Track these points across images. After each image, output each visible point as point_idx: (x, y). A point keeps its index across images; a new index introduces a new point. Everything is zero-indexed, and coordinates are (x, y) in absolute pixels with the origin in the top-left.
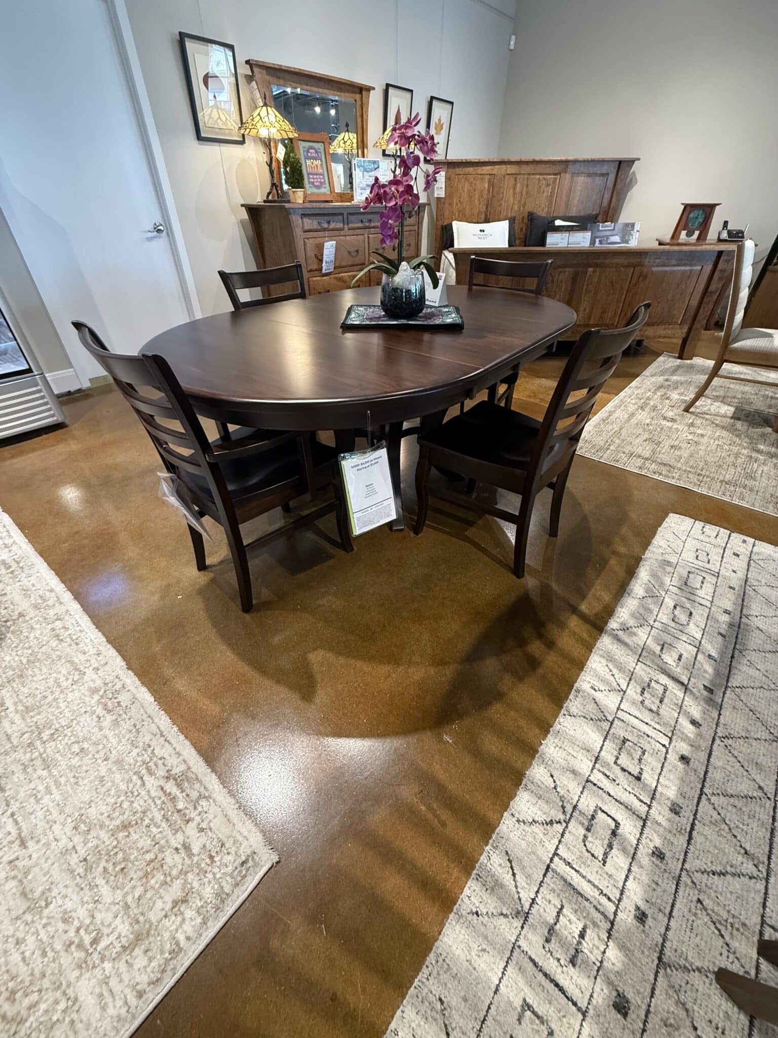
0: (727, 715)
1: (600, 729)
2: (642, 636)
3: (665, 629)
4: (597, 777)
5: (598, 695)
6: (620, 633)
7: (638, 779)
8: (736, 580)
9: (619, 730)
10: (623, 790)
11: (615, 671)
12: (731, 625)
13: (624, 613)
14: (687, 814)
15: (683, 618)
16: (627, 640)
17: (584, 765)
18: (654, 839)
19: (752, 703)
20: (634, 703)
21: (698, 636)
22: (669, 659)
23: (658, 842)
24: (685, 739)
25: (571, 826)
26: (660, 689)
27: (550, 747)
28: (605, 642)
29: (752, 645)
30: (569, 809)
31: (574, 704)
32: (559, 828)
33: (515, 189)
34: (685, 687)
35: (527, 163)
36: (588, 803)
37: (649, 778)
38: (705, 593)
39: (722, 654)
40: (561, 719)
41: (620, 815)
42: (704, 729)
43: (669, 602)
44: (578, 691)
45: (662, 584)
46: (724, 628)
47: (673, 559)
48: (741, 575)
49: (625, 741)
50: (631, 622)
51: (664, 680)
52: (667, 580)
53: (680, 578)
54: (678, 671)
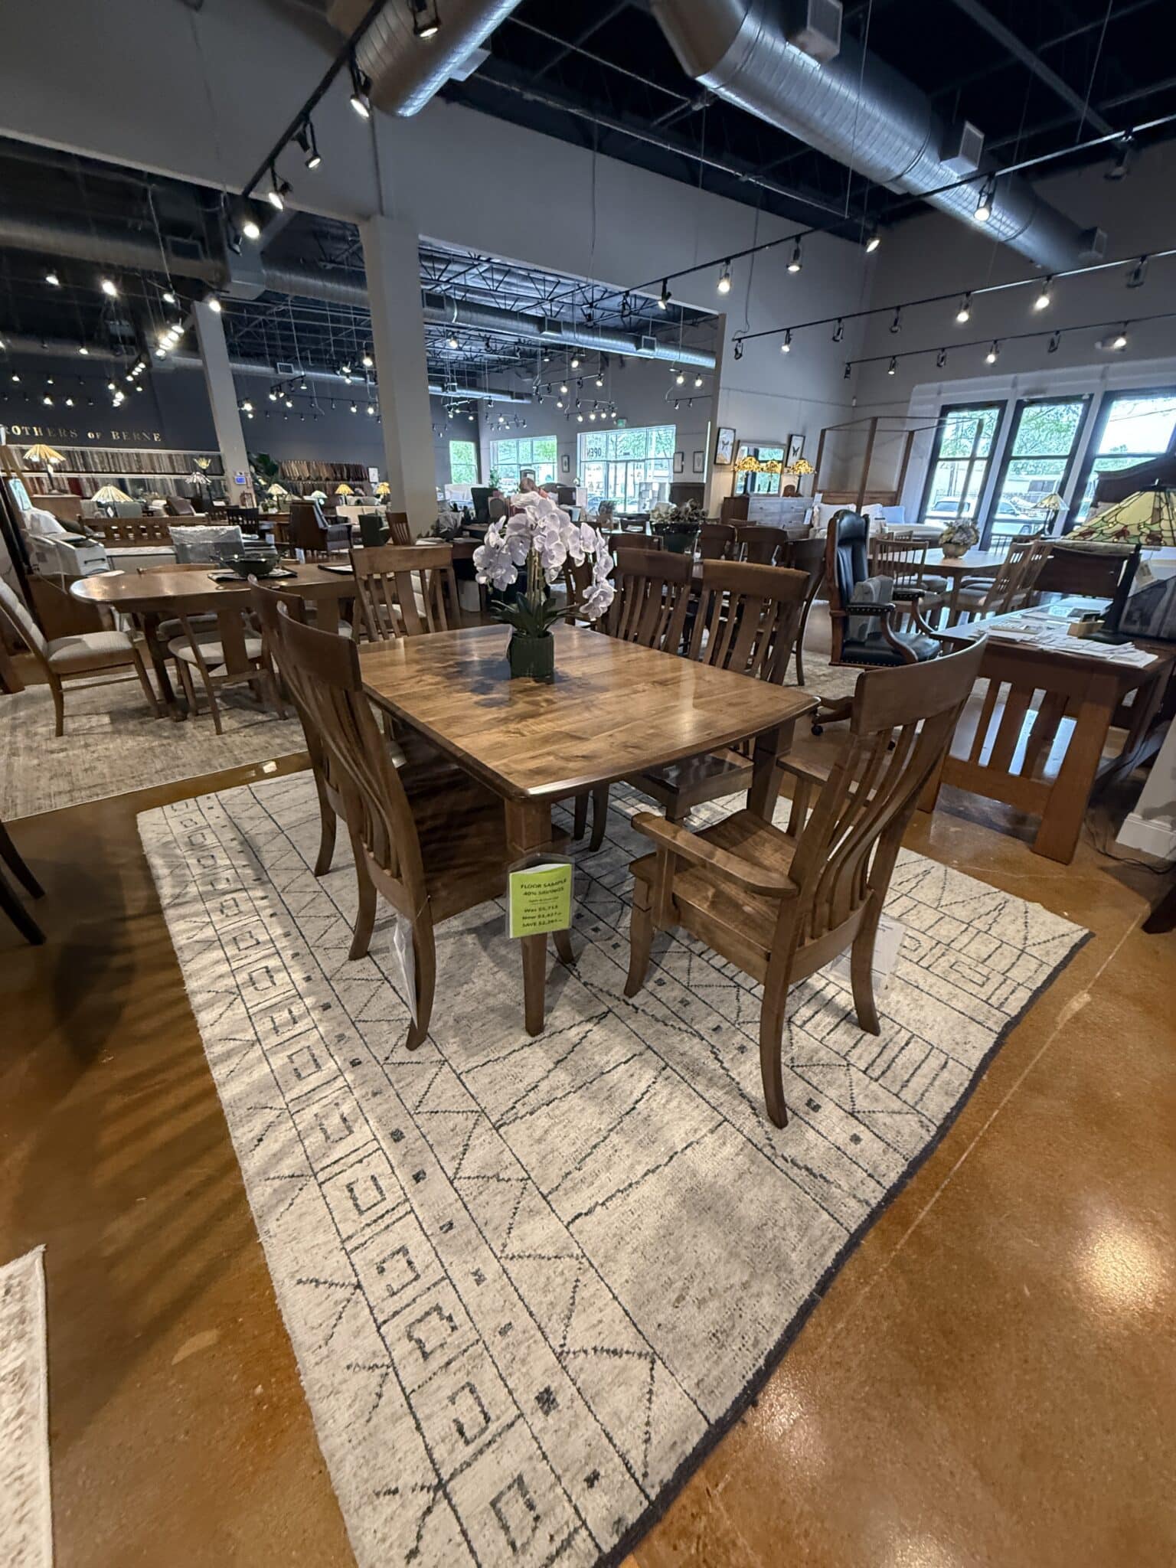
0: (275, 881)
1: (215, 948)
2: (193, 890)
3: (204, 875)
4: (235, 965)
5: (195, 938)
6: (176, 901)
7: (258, 943)
8: (223, 821)
9: (225, 939)
10: (255, 954)
11: (194, 919)
12: (241, 844)
13: (166, 890)
14: (295, 932)
15: (210, 862)
16: (184, 900)
17: (224, 968)
18: (287, 955)
19: (284, 866)
20: (222, 921)
21: (228, 862)
22: (222, 886)
23: (291, 952)
24: (265, 908)
25: (243, 993)
26: (232, 902)
27: (191, 985)
28: (170, 914)
29: (261, 844)
30: (235, 990)
31: (183, 956)
32: (239, 1000)
34: (245, 890)
36: (242, 977)
37: (264, 937)
38: (210, 840)
39: (249, 860)
40: (184, 969)
41: (264, 964)
42: (270, 896)
43: (192, 861)
44: (180, 948)
45: (177, 856)
46: (239, 848)
47: (170, 838)
48: (223, 815)
49: (235, 939)
50: (177, 891)
51: (228, 897)
52: (178, 851)
53: (186, 844)
54: (233, 886)
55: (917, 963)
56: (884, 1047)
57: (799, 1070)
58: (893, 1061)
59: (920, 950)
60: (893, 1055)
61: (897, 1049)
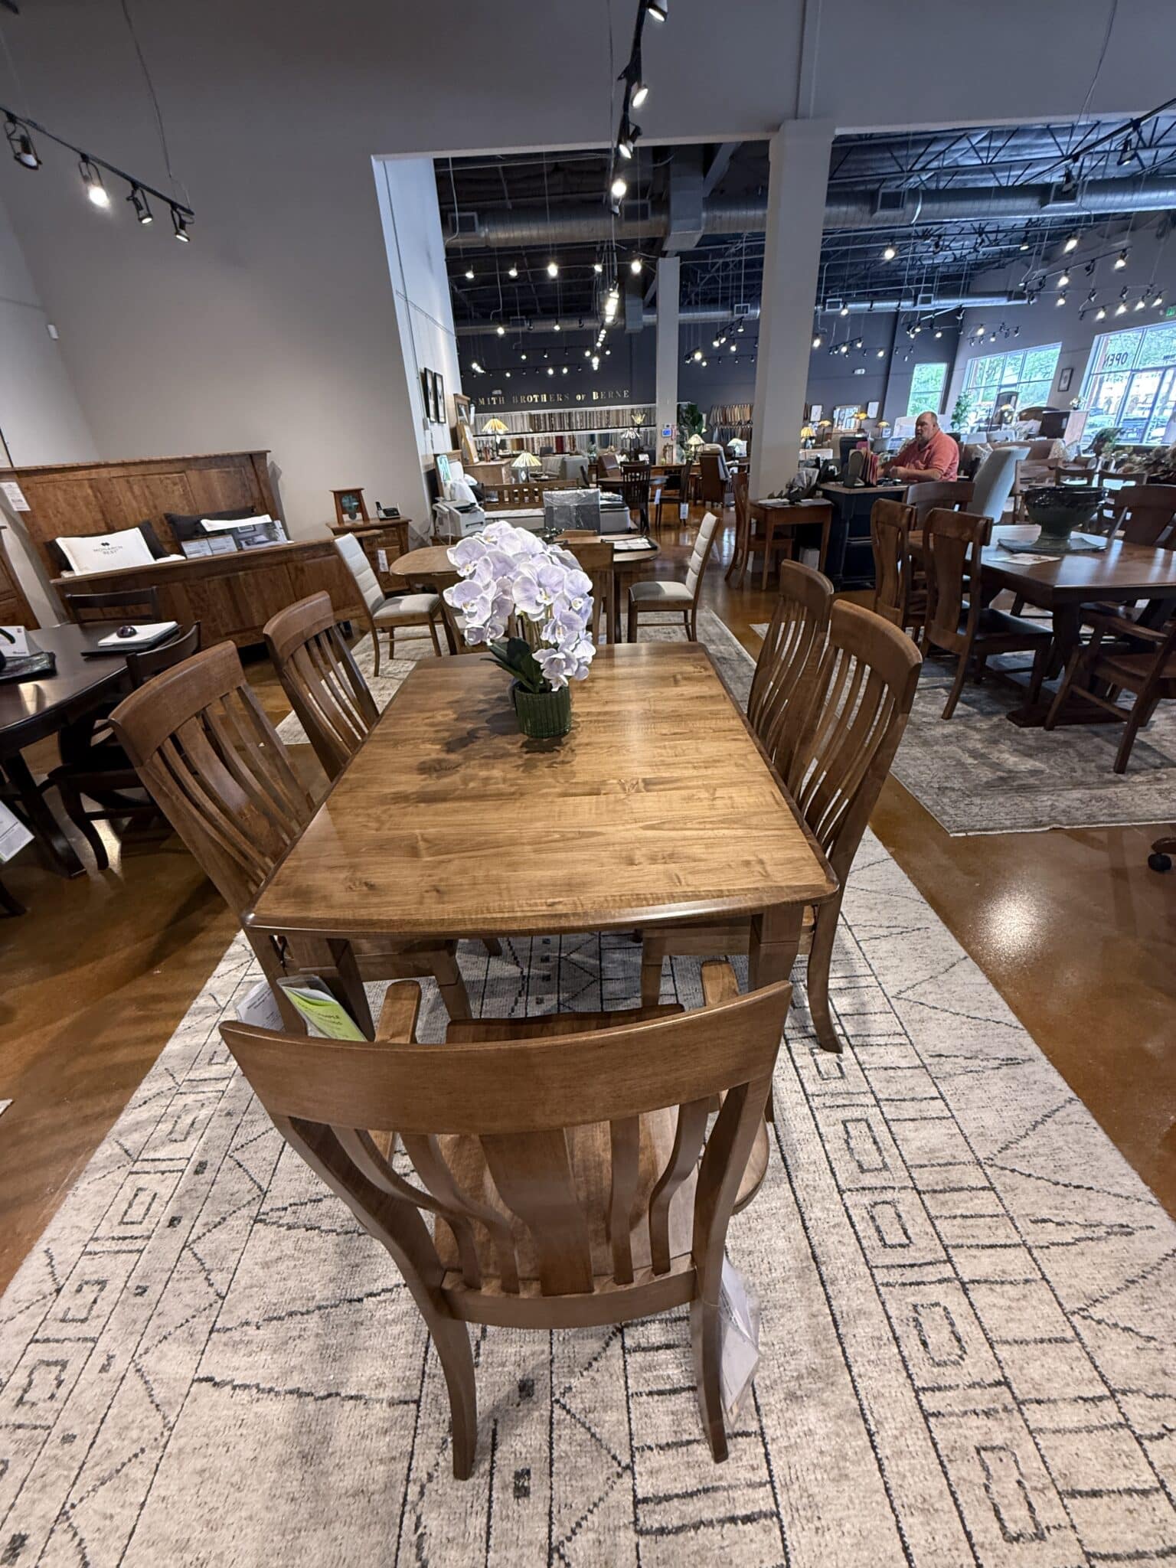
33: (133, 492)
35: (135, 464)
55: (916, 1392)
56: (706, 1490)
57: (559, 1412)
58: (696, 1527)
59: (949, 1370)
60: (706, 1515)
61: (721, 1512)
